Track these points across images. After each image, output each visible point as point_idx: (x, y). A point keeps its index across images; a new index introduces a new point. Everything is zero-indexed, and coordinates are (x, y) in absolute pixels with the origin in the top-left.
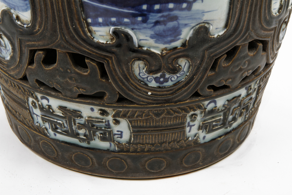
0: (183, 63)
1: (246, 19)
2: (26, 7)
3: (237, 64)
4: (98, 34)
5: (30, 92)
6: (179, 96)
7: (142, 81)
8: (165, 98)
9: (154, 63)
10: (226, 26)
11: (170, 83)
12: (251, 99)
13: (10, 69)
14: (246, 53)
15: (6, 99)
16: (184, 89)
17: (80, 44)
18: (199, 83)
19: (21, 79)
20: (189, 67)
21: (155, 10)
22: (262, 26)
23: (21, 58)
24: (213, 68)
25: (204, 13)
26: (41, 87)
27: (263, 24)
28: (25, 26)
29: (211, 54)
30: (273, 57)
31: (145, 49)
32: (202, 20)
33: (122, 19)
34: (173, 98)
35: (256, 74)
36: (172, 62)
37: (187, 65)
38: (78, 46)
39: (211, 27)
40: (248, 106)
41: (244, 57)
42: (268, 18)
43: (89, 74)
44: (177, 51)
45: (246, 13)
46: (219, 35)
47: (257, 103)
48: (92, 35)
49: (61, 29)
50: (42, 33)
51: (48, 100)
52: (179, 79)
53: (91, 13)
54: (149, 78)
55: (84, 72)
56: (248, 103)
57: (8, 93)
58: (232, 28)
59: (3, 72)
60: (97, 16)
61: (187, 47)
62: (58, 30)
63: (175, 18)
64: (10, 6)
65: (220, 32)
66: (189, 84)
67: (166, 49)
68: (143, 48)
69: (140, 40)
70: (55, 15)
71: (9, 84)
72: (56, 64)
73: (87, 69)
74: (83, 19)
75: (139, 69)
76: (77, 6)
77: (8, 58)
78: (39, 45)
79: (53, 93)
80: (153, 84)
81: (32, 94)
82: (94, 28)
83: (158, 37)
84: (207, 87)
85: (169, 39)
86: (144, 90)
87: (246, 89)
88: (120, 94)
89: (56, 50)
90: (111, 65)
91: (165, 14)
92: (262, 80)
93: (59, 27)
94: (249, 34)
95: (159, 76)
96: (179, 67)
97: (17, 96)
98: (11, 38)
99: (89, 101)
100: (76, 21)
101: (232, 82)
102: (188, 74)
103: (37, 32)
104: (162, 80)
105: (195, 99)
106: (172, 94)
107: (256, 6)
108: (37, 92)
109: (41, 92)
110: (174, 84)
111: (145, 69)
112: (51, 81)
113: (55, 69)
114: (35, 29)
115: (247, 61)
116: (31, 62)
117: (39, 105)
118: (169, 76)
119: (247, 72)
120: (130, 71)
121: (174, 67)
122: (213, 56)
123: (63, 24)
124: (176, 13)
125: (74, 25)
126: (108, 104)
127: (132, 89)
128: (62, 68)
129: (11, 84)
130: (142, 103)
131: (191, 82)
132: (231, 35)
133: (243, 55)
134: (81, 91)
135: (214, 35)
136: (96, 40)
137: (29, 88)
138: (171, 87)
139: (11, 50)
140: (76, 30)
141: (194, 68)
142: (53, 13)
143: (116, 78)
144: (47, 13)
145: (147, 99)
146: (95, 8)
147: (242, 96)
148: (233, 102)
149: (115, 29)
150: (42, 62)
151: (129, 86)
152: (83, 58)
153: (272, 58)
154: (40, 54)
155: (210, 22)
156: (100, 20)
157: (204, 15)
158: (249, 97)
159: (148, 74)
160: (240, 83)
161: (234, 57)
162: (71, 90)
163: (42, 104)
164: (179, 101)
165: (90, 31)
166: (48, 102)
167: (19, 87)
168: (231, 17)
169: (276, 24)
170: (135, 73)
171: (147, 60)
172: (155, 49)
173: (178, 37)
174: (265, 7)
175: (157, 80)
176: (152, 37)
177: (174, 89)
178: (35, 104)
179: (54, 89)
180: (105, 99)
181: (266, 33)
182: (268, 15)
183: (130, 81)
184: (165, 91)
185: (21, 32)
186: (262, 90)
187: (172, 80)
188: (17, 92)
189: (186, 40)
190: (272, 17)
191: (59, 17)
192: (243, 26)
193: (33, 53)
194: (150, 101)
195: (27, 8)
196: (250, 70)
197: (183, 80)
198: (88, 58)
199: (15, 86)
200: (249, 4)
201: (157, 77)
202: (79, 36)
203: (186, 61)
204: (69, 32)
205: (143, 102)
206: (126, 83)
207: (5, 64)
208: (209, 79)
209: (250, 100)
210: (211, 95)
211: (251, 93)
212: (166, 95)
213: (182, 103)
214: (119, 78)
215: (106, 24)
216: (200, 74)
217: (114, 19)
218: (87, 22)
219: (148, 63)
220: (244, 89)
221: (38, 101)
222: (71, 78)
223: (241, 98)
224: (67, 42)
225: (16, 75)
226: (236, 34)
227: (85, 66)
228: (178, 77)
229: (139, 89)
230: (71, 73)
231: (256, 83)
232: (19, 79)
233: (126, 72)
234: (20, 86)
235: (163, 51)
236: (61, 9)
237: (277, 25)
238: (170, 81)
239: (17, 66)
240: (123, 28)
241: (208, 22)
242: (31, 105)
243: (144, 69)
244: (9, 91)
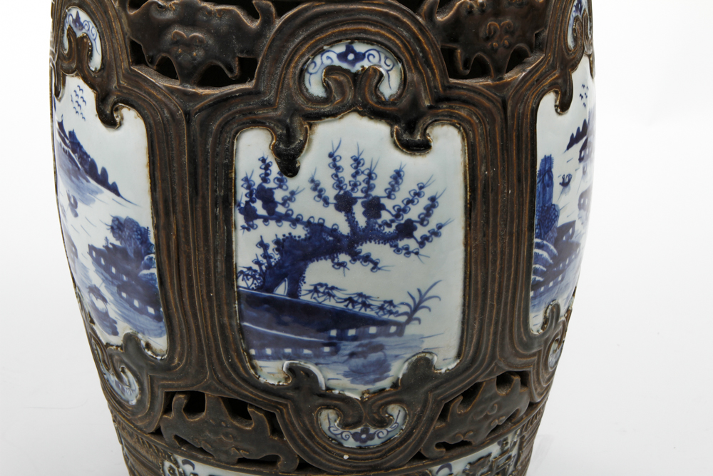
0: (396, 412)
1: (490, 344)
2: (160, 331)
3: (479, 409)
4: (266, 370)
5: (166, 453)
6: (392, 459)
7: (333, 439)
8: (370, 464)
9: (351, 413)
10: (459, 355)
11: (376, 441)
12: (509, 458)
13: (136, 418)
14: (493, 392)
15: (131, 460)
16: (398, 450)
17: (240, 386)
18: (422, 439)
19: (152, 433)
20: (405, 418)
21: (349, 337)
22: (517, 352)
23: (152, 403)
24: (443, 416)
25: (424, 339)
26: (182, 446)
27: (518, 349)
28: (159, 358)
29: (439, 396)
30: (542, 391)
31: (336, 392)
32: (421, 348)
33: (301, 350)
34: (382, 464)
35: (514, 420)
36: (378, 410)
37: (402, 414)
38: (236, 388)
39: (436, 358)
40: (505, 469)
41: (491, 398)
42: (525, 339)
43: (253, 429)
44: (385, 394)
45: (489, 335)
46: (448, 370)
47: (522, 462)
48: (256, 373)
49: (211, 363)
50: (183, 369)
51: (193, 466)
52: (390, 435)
53: (255, 342)
54: (344, 435)
55: (247, 426)
56: (505, 464)
57: (133, 452)
58: (469, 358)
59: (126, 421)
60: (264, 346)
61: (399, 389)
62: (207, 365)
63: (380, 347)
64: (136, 328)
65: (449, 364)
66: (406, 442)
67: (368, 392)
68: (333, 391)
69: (329, 379)
70: (202, 344)
71: (135, 439)
72: (204, 414)
73: (250, 421)
74: (243, 350)
75: (329, 422)
76: (234, 332)
77: (134, 402)
78: (179, 386)
79: (201, 456)
80: (351, 443)
81: (169, 457)
82: (259, 363)
83: (355, 374)
84: (434, 446)
85: (372, 377)
86: (337, 451)
87: (499, 444)
88: (301, 459)
89: (204, 394)
90: (286, 416)
91: (365, 342)
92: (525, 428)
93: (208, 360)
94: (496, 364)
95: (359, 431)
96: (388, 417)
97: (146, 458)
98: (138, 373)
99: (254, 469)
100: (232, 353)
101: (475, 435)
102: (404, 427)
103: (176, 367)
104: (364, 436)
105: (416, 464)
106: (381, 457)
107: (504, 323)
108: (177, 453)
109: (182, 454)
110: (383, 443)
111: (338, 421)
112: (196, 438)
113: (204, 421)
114: (173, 362)
115: (496, 403)
116: (167, 410)
117: (180, 473)
118: (375, 430)
119: (498, 419)
120: (315, 425)
121: (382, 417)
122: (442, 400)
123: (214, 357)
124: (381, 340)
125: (229, 359)
126: (284, 472)
127: (318, 450)
128: (213, 419)
129: (138, 439)
130: (334, 471)
131: (408, 440)
132: (467, 369)
133: (488, 395)
134: (243, 454)
135: (441, 369)
136: (262, 380)
137: (165, 447)
138: (378, 447)
139: (137, 391)
140: (233, 365)
141: (413, 418)
142: (200, 340)
143: (295, 434)
144: (190, 340)
145: (342, 465)
146: (261, 336)
147: (493, 456)
148: (479, 465)
149: (291, 363)
150: (184, 409)
151: (314, 446)
152: (245, 405)
153: (540, 394)
154: (180, 398)
155: (433, 351)
156: (269, 351)
157: (423, 342)
158: (506, 456)
159: (342, 428)
160: (488, 436)
161: (474, 398)
162: (227, 453)
163: (184, 471)
164: (393, 467)
165: (254, 367)
166: (194, 469)
167: (150, 445)
168: (466, 343)
169: (540, 346)
170: (322, 427)
171: (340, 409)
172: (352, 393)
173: (386, 374)
174: (519, 324)
175: (356, 437)
176: (346, 375)
177: (383, 450)
178: (174, 470)
179: (202, 451)
180: (279, 466)
181: (524, 360)
182: (525, 335)
183: (315, 439)
184: (369, 453)
185: (152, 366)
186: (527, 443)
187: (379, 437)
188: (147, 452)
189: (398, 379)
190: (532, 338)
191: (209, 347)
192: (485, 355)
193: (170, 396)
194: (347, 468)
195: (161, 333)
196: (502, 416)
197: (396, 436)
198: (252, 406)
199: (143, 442)
200: (493, 322)
201: (356, 433)
202: (238, 374)
203: (399, 408)
204: (223, 369)
205: (337, 469)
206: (310, 443)
207: (129, 410)
208: (437, 434)
209: (507, 460)
210: (442, 457)
211: (508, 449)
212: (372, 459)
213: (396, 470)
214: (299, 435)
215: (276, 357)
216: (422, 427)
217: (288, 351)
218: (249, 355)
219: (341, 412)
220: (496, 444)
221: (178, 467)
222: (226, 435)
223: (491, 458)
224: (220, 382)
225: (146, 427)
226: (475, 366)
227: (247, 417)
228: (388, 432)
229: (330, 451)
230: (227, 427)
231: (516, 433)
232: (149, 433)
233: (309, 426)
234: (151, 443)
235: (363, 394)
236: (211, 336)
237: (542, 348)
238: (376, 438)
239: (147, 414)
240: (303, 363)
241: (430, 351)
242: (167, 472)
243: (335, 421)
244: (135, 449)
